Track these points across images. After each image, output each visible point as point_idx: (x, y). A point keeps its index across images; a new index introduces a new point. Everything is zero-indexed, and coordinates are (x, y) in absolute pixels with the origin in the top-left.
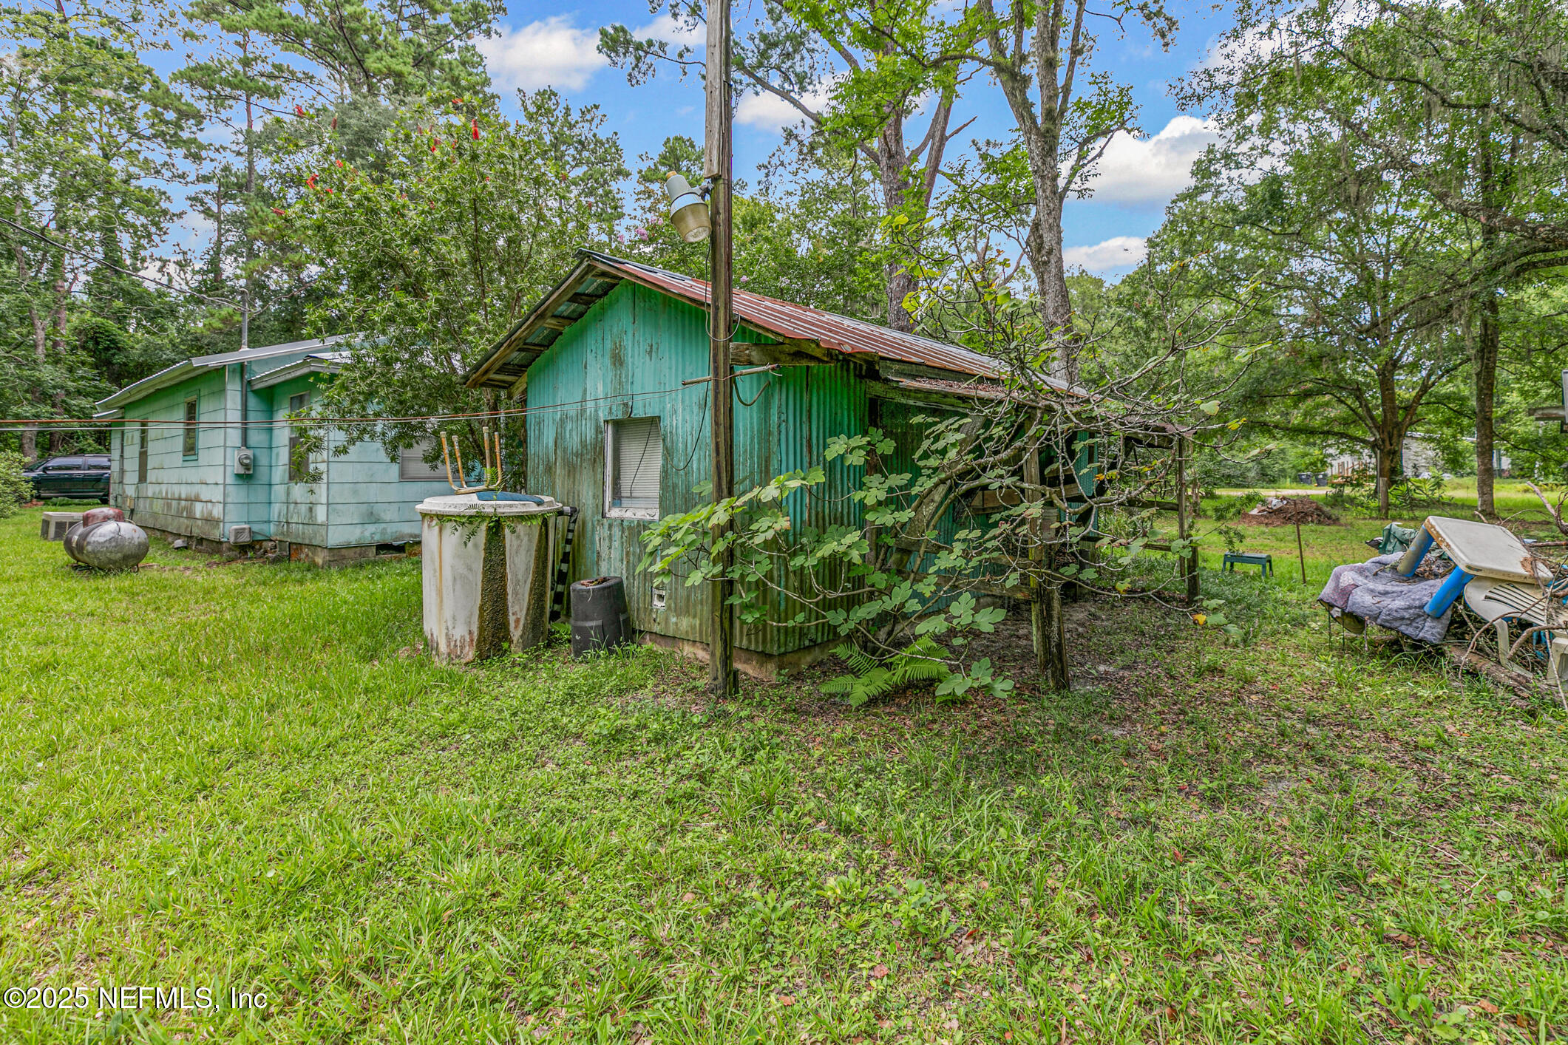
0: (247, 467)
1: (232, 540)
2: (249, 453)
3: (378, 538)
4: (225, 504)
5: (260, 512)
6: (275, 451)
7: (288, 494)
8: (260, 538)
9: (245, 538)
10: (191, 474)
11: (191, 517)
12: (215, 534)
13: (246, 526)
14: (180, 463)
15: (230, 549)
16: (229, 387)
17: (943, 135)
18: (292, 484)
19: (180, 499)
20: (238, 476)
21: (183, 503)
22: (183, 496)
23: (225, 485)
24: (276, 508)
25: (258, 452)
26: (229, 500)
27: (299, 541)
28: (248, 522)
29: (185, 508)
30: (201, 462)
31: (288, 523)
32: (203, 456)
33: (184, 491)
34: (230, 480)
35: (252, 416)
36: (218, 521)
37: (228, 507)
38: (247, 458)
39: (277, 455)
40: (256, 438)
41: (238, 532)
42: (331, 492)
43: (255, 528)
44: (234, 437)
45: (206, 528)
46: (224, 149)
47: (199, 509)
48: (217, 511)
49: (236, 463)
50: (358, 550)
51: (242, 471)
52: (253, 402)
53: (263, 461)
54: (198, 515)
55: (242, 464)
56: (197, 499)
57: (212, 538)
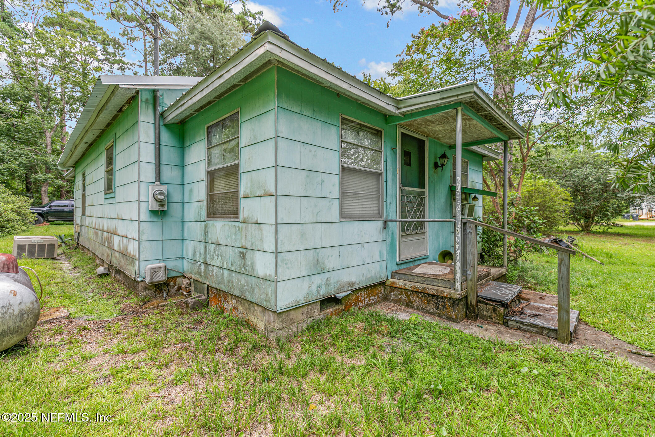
0: (161, 203)
1: (148, 280)
2: (163, 188)
3: (324, 293)
4: (140, 242)
5: (173, 250)
6: (187, 188)
7: (206, 233)
8: (173, 274)
9: (161, 277)
10: (110, 210)
11: (110, 247)
12: (131, 272)
13: (161, 264)
14: (102, 201)
15: (146, 289)
16: (142, 118)
17: (534, 17)
18: (211, 223)
19: (103, 231)
20: (153, 213)
21: (105, 234)
22: (105, 229)
23: (139, 222)
24: (190, 247)
25: (171, 188)
26: (144, 237)
27: (223, 287)
28: (163, 260)
29: (106, 238)
30: (117, 200)
31: (206, 264)
32: (120, 193)
33: (106, 224)
34: (145, 216)
35: (165, 151)
36: (133, 259)
37: (143, 244)
38: (161, 194)
39: (191, 191)
40: (168, 173)
41: (154, 271)
42: (280, 236)
43: (170, 265)
44: (149, 173)
45: (123, 261)
46: (135, 64)
47: (116, 240)
48: (132, 248)
49: (151, 199)
50: (305, 310)
51: (156, 207)
52: (166, 137)
53: (176, 197)
54: (116, 248)
55: (156, 200)
56: (115, 233)
57: (128, 273)
